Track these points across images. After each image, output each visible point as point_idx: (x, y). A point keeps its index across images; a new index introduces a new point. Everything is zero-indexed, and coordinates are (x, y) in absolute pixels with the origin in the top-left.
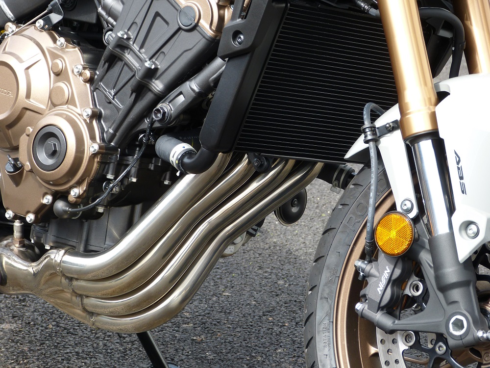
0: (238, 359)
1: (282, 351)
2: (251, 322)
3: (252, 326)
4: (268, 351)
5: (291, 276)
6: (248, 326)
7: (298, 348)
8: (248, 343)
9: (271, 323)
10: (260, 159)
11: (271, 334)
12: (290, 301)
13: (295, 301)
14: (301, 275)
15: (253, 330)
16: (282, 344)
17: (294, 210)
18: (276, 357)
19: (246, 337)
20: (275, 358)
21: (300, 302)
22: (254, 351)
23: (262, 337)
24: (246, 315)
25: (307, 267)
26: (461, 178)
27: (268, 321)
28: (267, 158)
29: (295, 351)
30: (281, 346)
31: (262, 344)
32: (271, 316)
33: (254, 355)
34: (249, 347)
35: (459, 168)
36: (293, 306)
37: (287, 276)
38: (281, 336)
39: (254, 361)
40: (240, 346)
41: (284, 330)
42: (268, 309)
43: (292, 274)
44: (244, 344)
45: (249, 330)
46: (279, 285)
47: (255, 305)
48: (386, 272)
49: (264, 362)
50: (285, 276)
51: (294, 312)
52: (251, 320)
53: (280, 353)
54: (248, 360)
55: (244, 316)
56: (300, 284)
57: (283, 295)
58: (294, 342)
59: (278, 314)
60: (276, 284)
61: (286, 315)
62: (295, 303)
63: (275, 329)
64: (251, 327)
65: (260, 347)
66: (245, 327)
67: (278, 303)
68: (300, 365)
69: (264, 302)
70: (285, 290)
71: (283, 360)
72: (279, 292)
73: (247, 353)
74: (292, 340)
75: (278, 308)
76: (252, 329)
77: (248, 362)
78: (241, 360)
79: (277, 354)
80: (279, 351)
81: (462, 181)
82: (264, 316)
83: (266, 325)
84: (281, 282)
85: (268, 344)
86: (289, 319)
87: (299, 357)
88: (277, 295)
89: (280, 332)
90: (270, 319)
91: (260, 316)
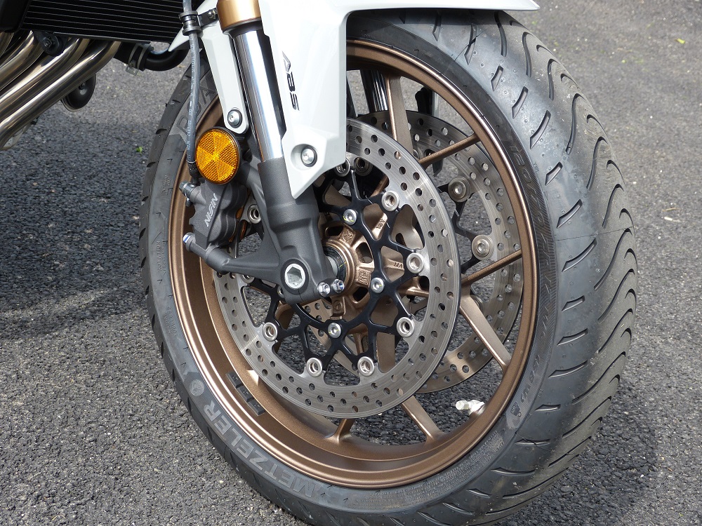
0: (8, 239)
1: (54, 226)
2: (15, 189)
3: (16, 194)
4: (39, 227)
5: (47, 131)
6: (12, 194)
7: (70, 220)
8: (16, 216)
9: (36, 189)
10: (50, 39)
11: (39, 204)
12: (51, 160)
13: (57, 161)
14: (58, 129)
15: (19, 200)
16: (52, 217)
17: (83, 92)
18: (49, 234)
19: (13, 208)
20: (48, 236)
21: (62, 162)
22: (25, 228)
23: (30, 208)
24: (9, 180)
25: (61, 119)
26: (292, 88)
27: (33, 187)
28: (59, 38)
29: (68, 225)
30: (52, 219)
31: (31, 218)
32: (35, 181)
33: (24, 232)
34: (18, 222)
35: (288, 76)
36: (55, 167)
37: (43, 130)
38: (50, 207)
39: (27, 241)
40: (8, 221)
41: (51, 197)
42: (30, 172)
43: (48, 128)
44: (12, 218)
45: (15, 199)
46: (36, 141)
47: (16, 167)
48: (213, 200)
49: (37, 241)
50: (41, 130)
51: (58, 174)
52: (15, 186)
53: (53, 228)
54: (19, 240)
55: (6, 182)
56: (58, 140)
57: (44, 154)
58: (65, 213)
59: (43, 178)
60: (33, 141)
61: (50, 178)
62: (56, 163)
63: (42, 197)
64: (16, 196)
65: (30, 222)
66: (10, 195)
67: (39, 164)
68: (76, 243)
69: (25, 162)
70: (44, 148)
71: (57, 238)
72: (38, 150)
73: (18, 231)
74: (63, 211)
75: (41, 170)
76: (17, 197)
77: (19, 242)
78: (11, 240)
79: (49, 230)
80: (51, 225)
81: (293, 93)
82: (28, 180)
83: (32, 193)
84: (38, 138)
85: (38, 217)
86: (54, 184)
87: (73, 232)
88: (37, 154)
89: (48, 201)
90: (35, 184)
91: (23, 181)
